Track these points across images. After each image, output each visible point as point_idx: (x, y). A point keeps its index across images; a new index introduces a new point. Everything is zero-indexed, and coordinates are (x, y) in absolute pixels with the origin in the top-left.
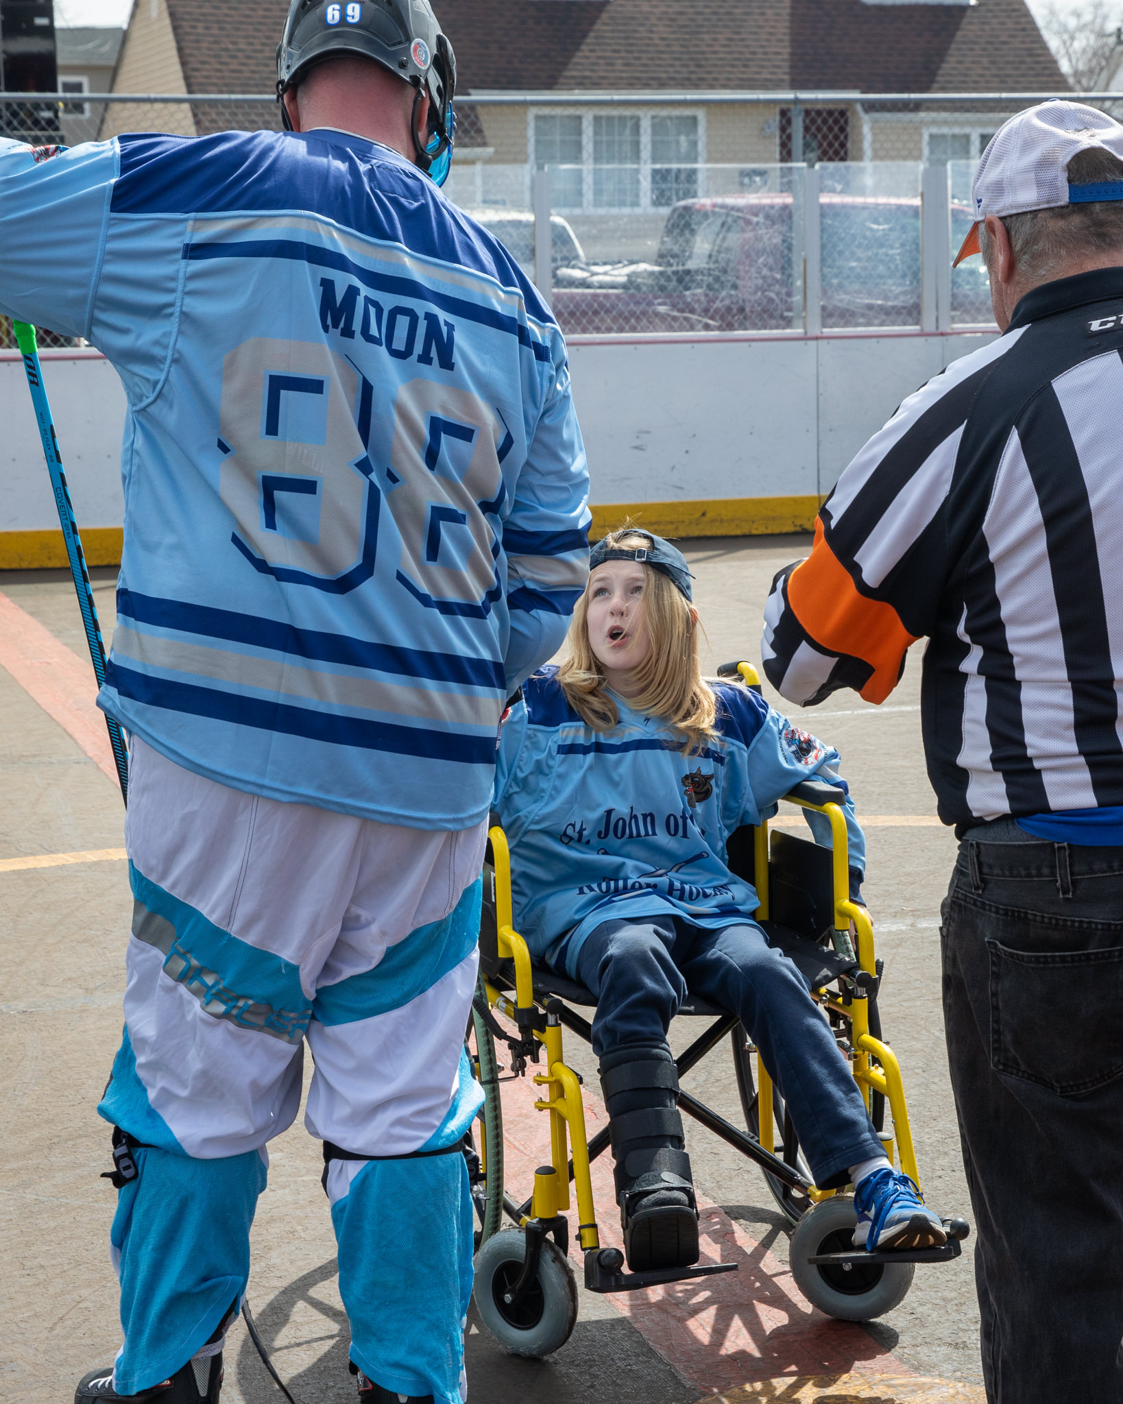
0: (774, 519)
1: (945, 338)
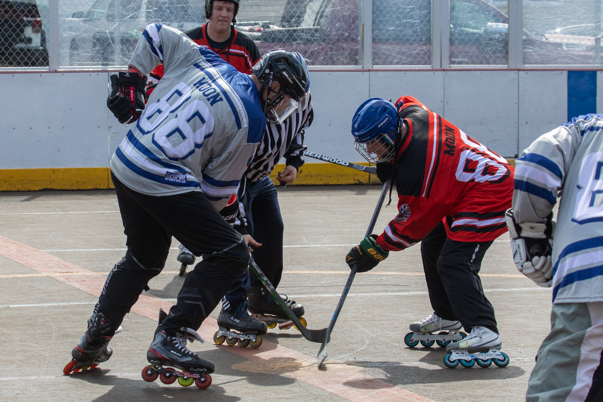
0: (342, 176)
1: (445, 72)
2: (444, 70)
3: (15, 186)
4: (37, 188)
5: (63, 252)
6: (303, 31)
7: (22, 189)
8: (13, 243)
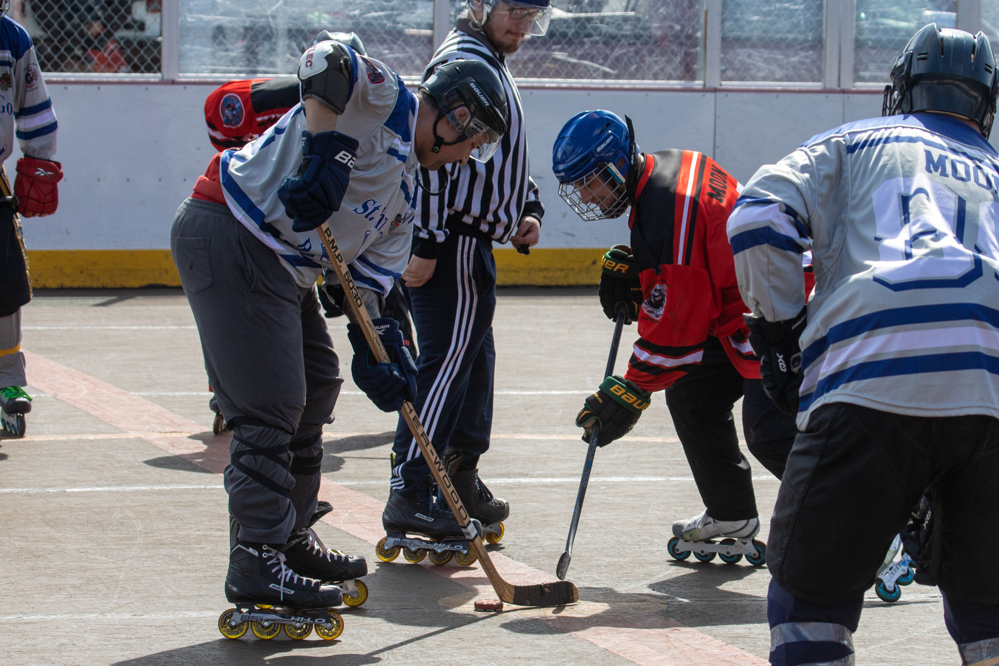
2: (843, 92)
3: (98, 280)
4: (136, 284)
5: (169, 396)
6: (602, 20)
7: (110, 284)
8: (85, 380)
